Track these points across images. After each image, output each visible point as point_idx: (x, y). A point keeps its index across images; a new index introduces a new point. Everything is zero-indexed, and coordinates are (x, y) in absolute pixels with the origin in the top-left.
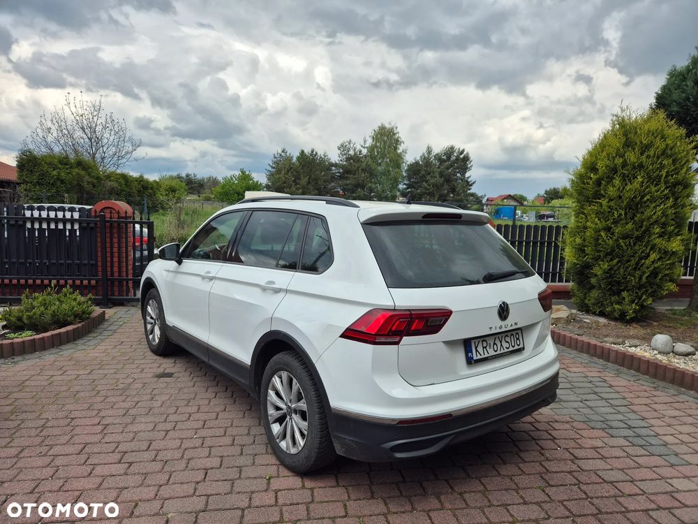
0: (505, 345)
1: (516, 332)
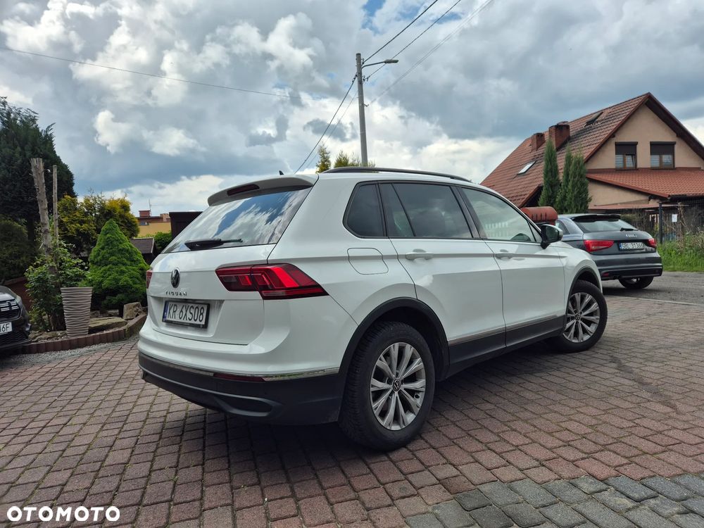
0: (189, 316)
1: (202, 306)
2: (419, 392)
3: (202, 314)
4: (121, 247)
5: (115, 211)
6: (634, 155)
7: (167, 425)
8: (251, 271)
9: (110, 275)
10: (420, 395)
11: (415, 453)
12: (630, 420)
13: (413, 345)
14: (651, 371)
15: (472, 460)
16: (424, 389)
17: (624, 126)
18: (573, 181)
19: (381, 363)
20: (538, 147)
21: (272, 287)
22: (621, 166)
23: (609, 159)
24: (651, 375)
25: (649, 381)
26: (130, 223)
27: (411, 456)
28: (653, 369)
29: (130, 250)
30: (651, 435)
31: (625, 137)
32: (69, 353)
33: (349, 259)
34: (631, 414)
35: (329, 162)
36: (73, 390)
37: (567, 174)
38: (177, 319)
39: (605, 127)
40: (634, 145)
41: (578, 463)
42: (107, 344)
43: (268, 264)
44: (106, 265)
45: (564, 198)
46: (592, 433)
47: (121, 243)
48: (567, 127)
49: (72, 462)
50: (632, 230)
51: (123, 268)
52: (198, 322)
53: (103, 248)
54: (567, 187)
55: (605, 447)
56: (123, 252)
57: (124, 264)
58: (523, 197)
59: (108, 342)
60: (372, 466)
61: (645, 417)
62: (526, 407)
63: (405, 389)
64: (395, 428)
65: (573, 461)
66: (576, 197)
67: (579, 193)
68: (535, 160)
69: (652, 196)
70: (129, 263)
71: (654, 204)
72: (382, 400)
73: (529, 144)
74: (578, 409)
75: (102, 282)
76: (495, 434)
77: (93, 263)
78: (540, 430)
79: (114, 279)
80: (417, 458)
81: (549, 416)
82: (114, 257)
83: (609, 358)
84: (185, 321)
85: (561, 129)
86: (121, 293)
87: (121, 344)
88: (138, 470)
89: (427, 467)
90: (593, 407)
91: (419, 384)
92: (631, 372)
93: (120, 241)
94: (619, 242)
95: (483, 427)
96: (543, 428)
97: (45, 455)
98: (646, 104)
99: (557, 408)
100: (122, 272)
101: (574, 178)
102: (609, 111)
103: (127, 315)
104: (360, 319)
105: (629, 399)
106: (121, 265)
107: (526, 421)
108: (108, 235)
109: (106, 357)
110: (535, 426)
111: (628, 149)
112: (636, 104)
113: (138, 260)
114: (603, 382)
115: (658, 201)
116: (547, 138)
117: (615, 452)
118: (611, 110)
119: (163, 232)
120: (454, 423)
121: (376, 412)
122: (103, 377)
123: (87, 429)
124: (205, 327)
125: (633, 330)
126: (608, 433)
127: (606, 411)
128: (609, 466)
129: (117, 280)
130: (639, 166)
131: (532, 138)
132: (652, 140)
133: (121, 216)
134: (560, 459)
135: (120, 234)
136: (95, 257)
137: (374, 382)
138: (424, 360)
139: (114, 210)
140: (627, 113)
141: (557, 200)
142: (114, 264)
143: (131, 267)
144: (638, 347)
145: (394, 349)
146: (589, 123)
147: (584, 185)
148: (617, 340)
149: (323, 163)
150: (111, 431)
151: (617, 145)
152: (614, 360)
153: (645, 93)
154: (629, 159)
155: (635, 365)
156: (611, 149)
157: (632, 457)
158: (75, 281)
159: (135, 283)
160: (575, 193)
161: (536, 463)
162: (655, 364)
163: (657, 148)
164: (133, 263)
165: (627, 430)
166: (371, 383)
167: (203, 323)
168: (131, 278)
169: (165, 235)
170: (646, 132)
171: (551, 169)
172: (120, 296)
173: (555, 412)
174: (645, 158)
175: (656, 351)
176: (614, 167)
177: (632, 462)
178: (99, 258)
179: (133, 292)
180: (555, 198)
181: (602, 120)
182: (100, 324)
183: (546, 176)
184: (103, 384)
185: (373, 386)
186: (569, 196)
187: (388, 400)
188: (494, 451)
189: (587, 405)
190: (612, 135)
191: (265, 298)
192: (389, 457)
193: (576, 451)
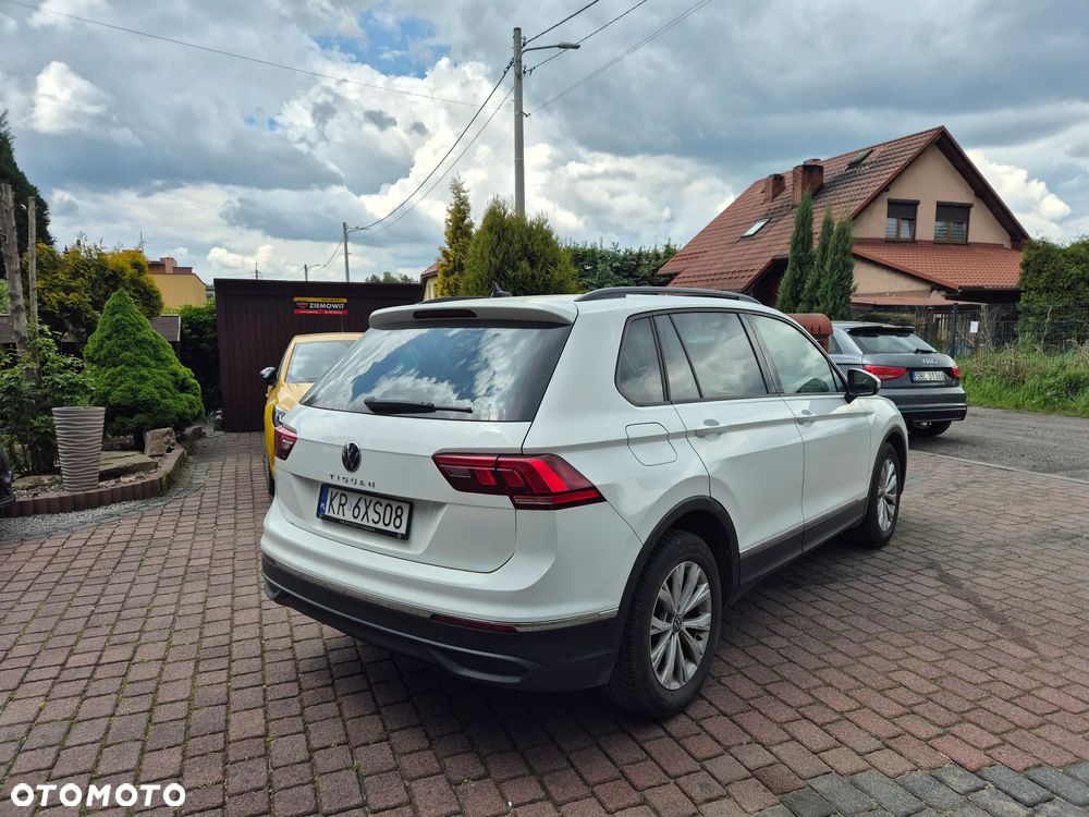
0: (373, 516)
1: (400, 504)
2: (701, 631)
3: (400, 517)
4: (140, 336)
5: (123, 274)
6: (912, 220)
7: (303, 666)
8: (497, 464)
9: (122, 382)
10: (702, 636)
11: (702, 723)
12: (982, 671)
13: (701, 565)
14: (986, 584)
15: (787, 737)
16: (708, 628)
17: (904, 175)
18: (833, 260)
19: (663, 594)
20: (775, 195)
21: (531, 490)
22: (893, 235)
23: (879, 224)
24: (991, 594)
25: (990, 603)
26: (148, 294)
27: (698, 729)
28: (989, 583)
29: (154, 343)
30: (1019, 697)
31: (903, 192)
32: (73, 517)
33: (628, 442)
34: (981, 660)
35: (467, 205)
36: (115, 593)
37: (824, 248)
38: (349, 517)
39: (875, 174)
40: (914, 205)
41: (935, 742)
42: (133, 504)
43: (522, 455)
44: (116, 366)
45: (817, 284)
46: (938, 691)
47: (138, 330)
48: (821, 169)
49: (175, 733)
50: (929, 352)
51: (144, 372)
52: (391, 528)
53: (109, 337)
54: (823, 269)
55: (963, 718)
56: (145, 346)
57: (146, 366)
58: (749, 273)
59: (135, 499)
60: (646, 745)
61: (1001, 666)
62: (833, 643)
63: (687, 629)
64: (675, 685)
65: (927, 740)
66: (835, 284)
67: (841, 279)
68: (771, 217)
69: (936, 286)
70: (153, 363)
71: (938, 299)
72: (661, 648)
73: (761, 190)
74: (908, 650)
75: (109, 393)
76: (803, 690)
77: (91, 360)
78: (866, 685)
79: (131, 389)
80: (708, 733)
81: (871, 660)
82: (128, 354)
83: (923, 560)
84: (365, 522)
85: (811, 171)
86: (141, 412)
87: (158, 503)
88: (289, 749)
89: (727, 748)
90: (924, 645)
91: (703, 621)
92: (960, 587)
93: (139, 327)
94: (912, 370)
95: (784, 679)
96: (867, 681)
97: (124, 719)
98: (936, 144)
99: (876, 646)
100: (143, 379)
101: (835, 255)
102: (882, 149)
103: (152, 450)
104: (645, 536)
105: (970, 632)
106: (140, 367)
107: (840, 669)
108: (117, 316)
109: (145, 530)
110: (857, 679)
111: (905, 211)
112: (922, 142)
113: (167, 359)
114: (925, 602)
115: (944, 293)
116: (788, 182)
117: (978, 725)
118: (885, 148)
119: (194, 305)
120: (739, 670)
121: (655, 664)
122: (156, 569)
123: (172, 671)
124: (405, 538)
125: (944, 512)
126: (960, 692)
127: (946, 655)
128: (976, 748)
129: (135, 392)
130: (918, 237)
131: (767, 181)
132: (940, 200)
133: (134, 282)
134: (908, 737)
135: (136, 311)
136: (96, 351)
137: (655, 622)
138: (711, 587)
139: (123, 271)
140: (910, 154)
141: (806, 286)
142: (128, 365)
143: (156, 371)
144: (958, 542)
145: (680, 569)
146: (853, 165)
147: (848, 267)
148: (925, 529)
149: (457, 206)
150: (214, 674)
151: (891, 203)
152: (932, 565)
153: (936, 126)
154: (905, 225)
155: (964, 575)
156: (882, 208)
157: (1003, 733)
158: (69, 393)
159: (164, 397)
160: (835, 278)
161: (878, 744)
162: (988, 574)
163: (946, 211)
164: (159, 363)
165: (983, 687)
166: (652, 624)
167: (402, 530)
168: (158, 388)
169: (196, 310)
170: (933, 186)
171: (802, 241)
172: (139, 418)
173: (877, 654)
174: (927, 225)
175: (985, 550)
176: (883, 236)
177: (1004, 742)
178: (103, 353)
179: (162, 411)
180: (804, 283)
181: (872, 163)
182: (114, 466)
183: (794, 248)
184: (162, 583)
185: (653, 627)
186: (824, 283)
187: (668, 645)
188: (812, 721)
189: (917, 643)
190: (886, 188)
191: (518, 507)
192: (665, 730)
193: (927, 724)
